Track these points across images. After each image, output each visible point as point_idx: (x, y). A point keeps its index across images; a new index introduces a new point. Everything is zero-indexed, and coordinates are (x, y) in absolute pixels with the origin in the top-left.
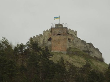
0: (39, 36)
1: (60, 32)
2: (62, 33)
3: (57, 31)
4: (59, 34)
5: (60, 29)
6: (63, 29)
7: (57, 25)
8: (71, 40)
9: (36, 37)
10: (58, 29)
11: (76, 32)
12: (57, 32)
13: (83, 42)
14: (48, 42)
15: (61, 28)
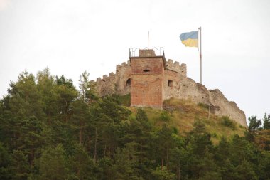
0: (108, 75)
1: (147, 67)
2: (153, 68)
3: (143, 64)
4: (146, 71)
5: (149, 59)
6: (155, 59)
7: (141, 52)
8: (174, 84)
9: (102, 78)
10: (144, 60)
11: (184, 66)
12: (143, 66)
13: (200, 87)
14: (125, 88)
15: (150, 57)
